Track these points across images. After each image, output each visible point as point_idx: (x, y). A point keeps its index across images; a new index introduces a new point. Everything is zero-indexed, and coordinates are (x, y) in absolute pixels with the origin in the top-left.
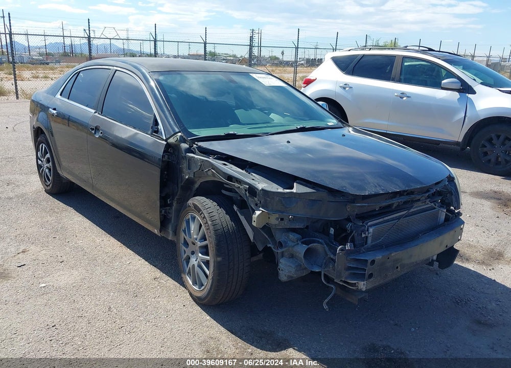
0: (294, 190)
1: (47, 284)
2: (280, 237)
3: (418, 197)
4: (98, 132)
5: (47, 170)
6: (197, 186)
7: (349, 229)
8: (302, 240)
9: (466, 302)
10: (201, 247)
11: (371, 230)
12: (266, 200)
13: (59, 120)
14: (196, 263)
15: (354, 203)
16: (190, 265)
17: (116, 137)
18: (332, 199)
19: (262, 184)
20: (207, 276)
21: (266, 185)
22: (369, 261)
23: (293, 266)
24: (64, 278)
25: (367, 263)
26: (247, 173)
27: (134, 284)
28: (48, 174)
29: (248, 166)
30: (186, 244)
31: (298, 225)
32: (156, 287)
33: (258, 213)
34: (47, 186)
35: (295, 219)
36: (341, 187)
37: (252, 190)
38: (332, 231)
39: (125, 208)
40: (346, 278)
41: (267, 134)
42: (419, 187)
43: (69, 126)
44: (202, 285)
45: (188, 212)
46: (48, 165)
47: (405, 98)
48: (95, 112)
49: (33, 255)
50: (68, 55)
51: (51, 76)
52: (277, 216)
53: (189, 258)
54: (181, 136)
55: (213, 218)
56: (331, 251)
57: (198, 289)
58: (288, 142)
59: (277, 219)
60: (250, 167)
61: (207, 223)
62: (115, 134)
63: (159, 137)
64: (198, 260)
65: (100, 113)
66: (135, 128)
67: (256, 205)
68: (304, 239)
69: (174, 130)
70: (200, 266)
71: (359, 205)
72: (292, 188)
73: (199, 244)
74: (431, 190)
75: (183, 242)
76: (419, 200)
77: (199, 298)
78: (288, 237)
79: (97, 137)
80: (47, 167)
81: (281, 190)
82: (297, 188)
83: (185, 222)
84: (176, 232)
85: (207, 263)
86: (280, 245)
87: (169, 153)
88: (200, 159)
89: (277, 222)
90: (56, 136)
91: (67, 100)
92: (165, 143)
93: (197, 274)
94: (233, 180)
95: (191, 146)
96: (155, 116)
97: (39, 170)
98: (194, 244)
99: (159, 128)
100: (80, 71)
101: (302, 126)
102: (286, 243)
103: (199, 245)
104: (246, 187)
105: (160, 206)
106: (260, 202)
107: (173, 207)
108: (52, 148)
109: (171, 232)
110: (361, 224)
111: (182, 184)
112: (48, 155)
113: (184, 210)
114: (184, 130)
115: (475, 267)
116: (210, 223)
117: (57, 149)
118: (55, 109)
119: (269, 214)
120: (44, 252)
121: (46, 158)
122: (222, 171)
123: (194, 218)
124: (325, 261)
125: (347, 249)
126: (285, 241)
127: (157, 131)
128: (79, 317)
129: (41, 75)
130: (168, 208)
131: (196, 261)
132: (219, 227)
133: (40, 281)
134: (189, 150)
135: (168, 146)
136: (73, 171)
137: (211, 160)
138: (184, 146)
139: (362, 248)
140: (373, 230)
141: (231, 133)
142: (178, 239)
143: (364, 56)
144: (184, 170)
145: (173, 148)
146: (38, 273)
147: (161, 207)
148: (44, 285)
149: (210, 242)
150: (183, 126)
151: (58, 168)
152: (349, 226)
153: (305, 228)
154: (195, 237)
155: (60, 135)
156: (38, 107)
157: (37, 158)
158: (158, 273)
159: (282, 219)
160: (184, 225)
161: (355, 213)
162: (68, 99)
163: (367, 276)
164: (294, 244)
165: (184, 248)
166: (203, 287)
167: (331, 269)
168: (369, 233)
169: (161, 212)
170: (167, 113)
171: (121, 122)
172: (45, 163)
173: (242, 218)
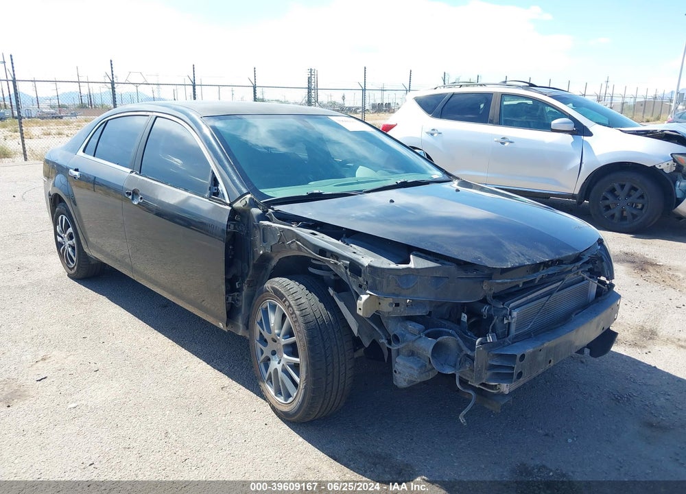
0: (412, 265)
1: (78, 403)
2: (394, 328)
3: (570, 267)
4: (137, 198)
5: (70, 249)
6: (274, 263)
7: (486, 313)
8: (427, 332)
9: (627, 398)
10: (286, 346)
11: (515, 314)
12: (374, 280)
13: (83, 183)
14: (279, 367)
15: (491, 278)
16: (271, 369)
17: (162, 203)
18: (463, 274)
19: (366, 258)
20: (296, 385)
21: (373, 259)
22: (519, 356)
23: (415, 368)
24: (101, 393)
25: (516, 358)
26: (344, 245)
27: (195, 397)
28: (72, 254)
29: (344, 235)
30: (264, 341)
31: (419, 312)
32: (225, 400)
33: (364, 297)
34: (71, 269)
35: (415, 304)
36: (475, 258)
37: (355, 268)
38: (464, 317)
39: (173, 293)
40: (487, 380)
41: (361, 192)
42: (571, 254)
43: (94, 191)
44: (289, 396)
45: (264, 299)
46: (70, 242)
47: (507, 144)
48: (132, 172)
49: (57, 363)
50: (86, 106)
51: (66, 132)
52: (390, 300)
53: (269, 360)
54: (250, 199)
55: (303, 307)
56: (466, 345)
57: (283, 402)
58: (392, 201)
59: (391, 304)
60: (348, 237)
61: (293, 313)
62: (159, 198)
63: (220, 200)
64: (282, 362)
65: (138, 172)
66: (186, 190)
67: (360, 286)
68: (429, 331)
69: (240, 191)
70: (285, 371)
71: (500, 281)
72: (408, 262)
73: (283, 341)
74: (584, 257)
75: (258, 338)
76: (570, 271)
77: (286, 414)
78: (406, 328)
79: (136, 203)
80: (69, 245)
81: (393, 266)
82: (415, 262)
83: (261, 312)
84: (247, 326)
85: (296, 367)
86: (396, 339)
87: (236, 221)
88: (280, 228)
89: (390, 309)
90: (81, 205)
91: (92, 158)
92: (230, 208)
93: (282, 381)
94: (328, 254)
95: (265, 212)
96: (213, 173)
97: (58, 248)
98: (276, 342)
99: (220, 189)
100: (108, 120)
101: (402, 180)
102: (403, 336)
103: (282, 344)
104: (347, 264)
105: (226, 292)
106: (367, 283)
107: (244, 293)
108: (75, 220)
109: (241, 325)
110: (502, 306)
111: (255, 262)
112: (70, 230)
113: (259, 295)
114: (253, 190)
115: (627, 350)
116: (298, 313)
117: (82, 221)
118: (76, 170)
119: (379, 298)
120: (71, 358)
121: (67, 233)
122: (311, 243)
123: (274, 307)
124: (459, 359)
125: (489, 341)
126: (402, 334)
127: (217, 193)
128: (125, 448)
129: (54, 132)
130: (236, 294)
131: (279, 363)
132: (310, 318)
133: (69, 399)
134: (263, 217)
135: (234, 212)
136: (103, 249)
137: (294, 228)
138: (256, 211)
139: (507, 339)
140: (518, 314)
141: (315, 192)
142: (252, 335)
143: (453, 94)
144: (258, 243)
145: (240, 214)
146: (65, 388)
147: (228, 292)
148: (74, 405)
149: (299, 339)
150: (253, 185)
151: (85, 247)
152: (485, 310)
153: (427, 315)
154: (277, 331)
155: (86, 204)
156: (54, 169)
157: (56, 234)
158: (226, 380)
159: (397, 305)
160: (260, 315)
161: (492, 292)
162: (94, 156)
163: (515, 377)
164: (414, 338)
165: (260, 346)
166: (291, 400)
167: (468, 369)
168: (512, 318)
169: (227, 299)
170: (230, 169)
171: (166, 184)
172: (66, 239)
173: (341, 305)
